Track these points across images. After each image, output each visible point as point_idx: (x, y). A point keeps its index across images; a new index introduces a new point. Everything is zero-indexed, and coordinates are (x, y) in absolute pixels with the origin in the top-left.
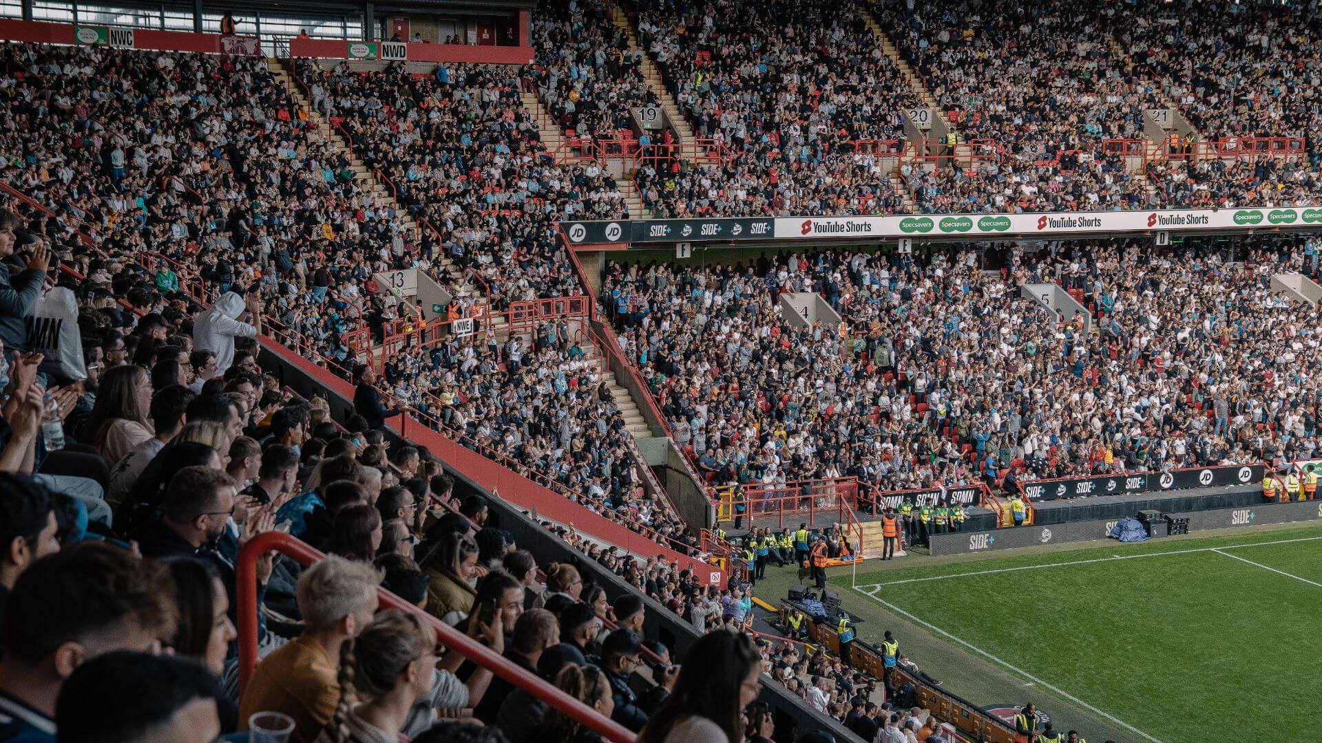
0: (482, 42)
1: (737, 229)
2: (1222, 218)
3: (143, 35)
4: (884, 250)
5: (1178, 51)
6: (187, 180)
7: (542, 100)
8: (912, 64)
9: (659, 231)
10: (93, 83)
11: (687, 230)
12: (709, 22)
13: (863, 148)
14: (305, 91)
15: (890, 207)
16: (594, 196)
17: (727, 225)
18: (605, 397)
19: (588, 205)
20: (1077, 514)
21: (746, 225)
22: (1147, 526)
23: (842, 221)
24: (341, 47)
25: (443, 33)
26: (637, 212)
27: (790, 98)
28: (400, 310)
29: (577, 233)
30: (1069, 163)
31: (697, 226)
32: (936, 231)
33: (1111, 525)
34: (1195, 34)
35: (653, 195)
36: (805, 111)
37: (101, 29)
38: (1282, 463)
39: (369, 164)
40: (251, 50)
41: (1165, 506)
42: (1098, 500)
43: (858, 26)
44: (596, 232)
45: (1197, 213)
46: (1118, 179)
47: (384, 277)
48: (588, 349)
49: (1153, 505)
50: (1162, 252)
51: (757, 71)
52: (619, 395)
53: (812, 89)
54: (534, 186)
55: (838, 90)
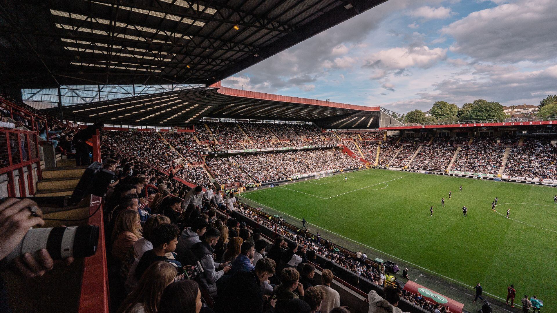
0: (188, 129)
1: (223, 152)
2: (281, 149)
3: (138, 129)
4: (241, 154)
5: (276, 130)
6: (146, 149)
7: (196, 137)
8: (244, 131)
9: (213, 153)
10: (131, 136)
11: (217, 152)
12: (218, 126)
13: (239, 142)
14: (163, 136)
15: (242, 149)
16: (204, 149)
17: (222, 152)
18: (206, 174)
19: (203, 150)
20: (266, 184)
21: (224, 151)
22: (274, 185)
23: (236, 151)
24: (168, 130)
25: (183, 128)
26: (210, 150)
27: (229, 136)
28: (178, 165)
29: (202, 153)
30: (264, 143)
31: (218, 152)
32: (248, 151)
33: (270, 186)
34: (277, 127)
35: (212, 148)
36: (231, 137)
37: (133, 129)
38: (289, 177)
39: (172, 146)
40: (155, 131)
41: (276, 183)
42: (269, 183)
43: (237, 127)
44: (204, 153)
45: (278, 148)
46: (269, 144)
47: (175, 160)
48: (204, 168)
49: (275, 183)
50: (275, 153)
51: (224, 132)
52: (208, 174)
53: (232, 134)
54: (196, 148)
55: (235, 135)
